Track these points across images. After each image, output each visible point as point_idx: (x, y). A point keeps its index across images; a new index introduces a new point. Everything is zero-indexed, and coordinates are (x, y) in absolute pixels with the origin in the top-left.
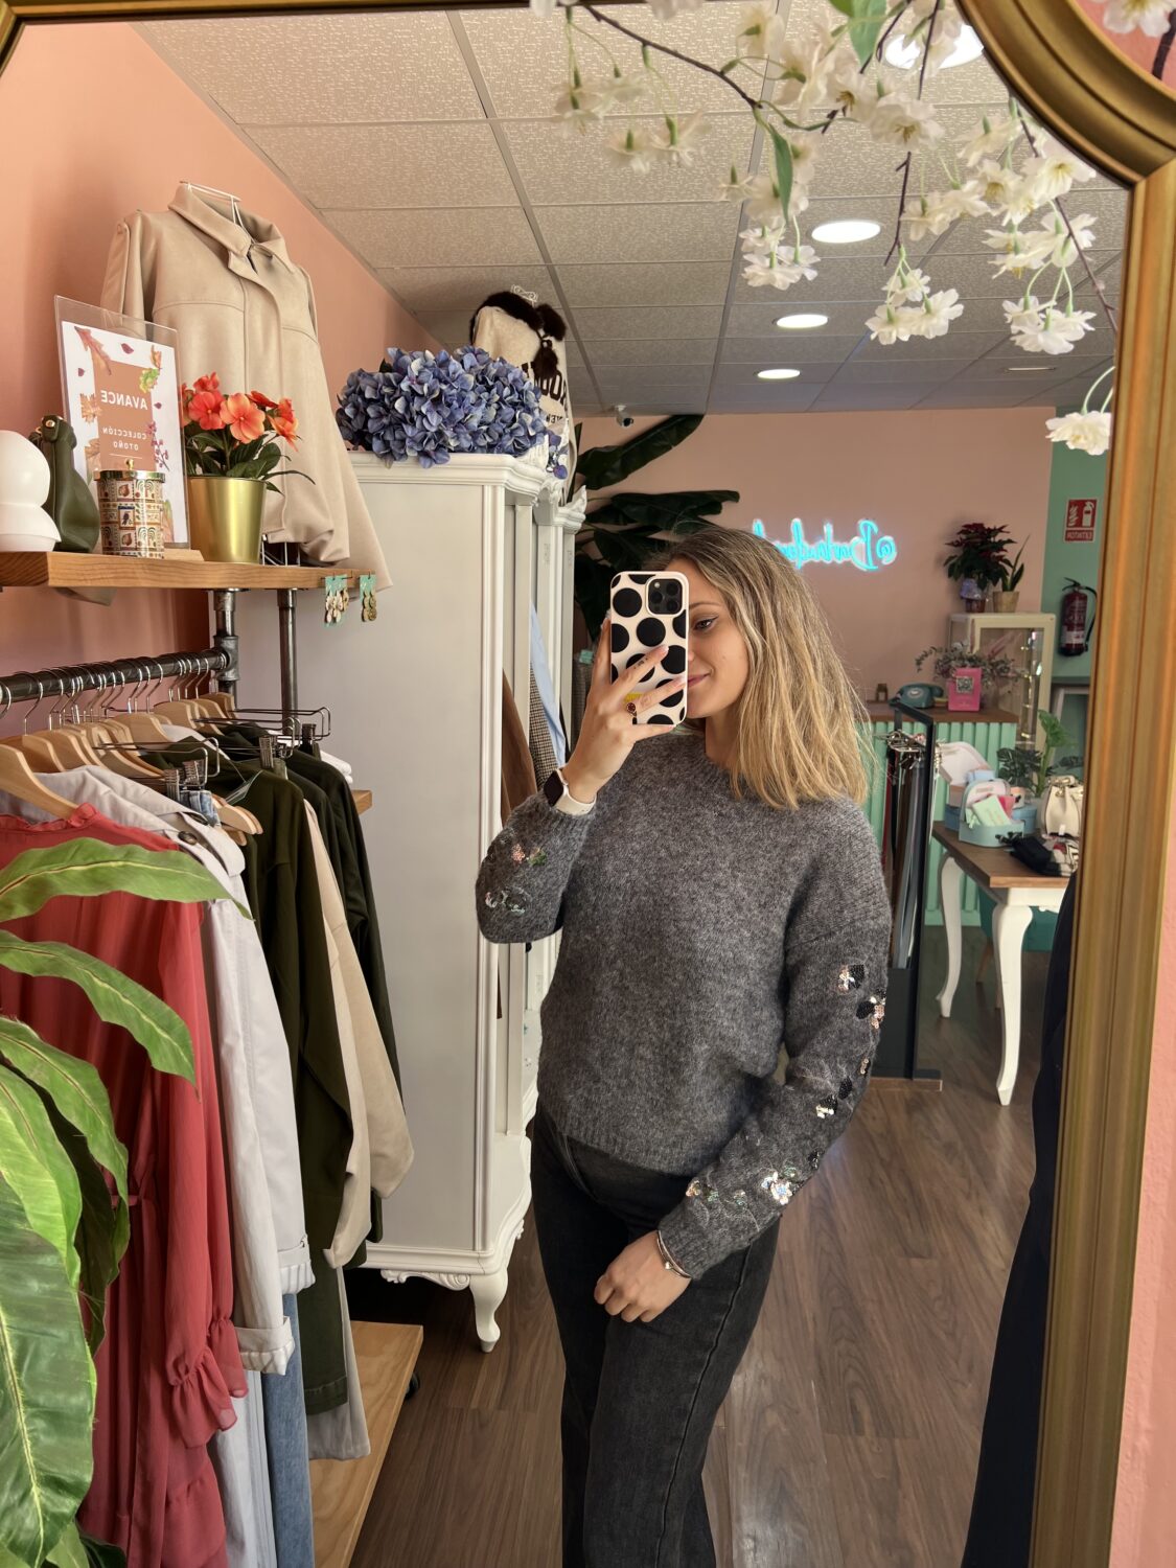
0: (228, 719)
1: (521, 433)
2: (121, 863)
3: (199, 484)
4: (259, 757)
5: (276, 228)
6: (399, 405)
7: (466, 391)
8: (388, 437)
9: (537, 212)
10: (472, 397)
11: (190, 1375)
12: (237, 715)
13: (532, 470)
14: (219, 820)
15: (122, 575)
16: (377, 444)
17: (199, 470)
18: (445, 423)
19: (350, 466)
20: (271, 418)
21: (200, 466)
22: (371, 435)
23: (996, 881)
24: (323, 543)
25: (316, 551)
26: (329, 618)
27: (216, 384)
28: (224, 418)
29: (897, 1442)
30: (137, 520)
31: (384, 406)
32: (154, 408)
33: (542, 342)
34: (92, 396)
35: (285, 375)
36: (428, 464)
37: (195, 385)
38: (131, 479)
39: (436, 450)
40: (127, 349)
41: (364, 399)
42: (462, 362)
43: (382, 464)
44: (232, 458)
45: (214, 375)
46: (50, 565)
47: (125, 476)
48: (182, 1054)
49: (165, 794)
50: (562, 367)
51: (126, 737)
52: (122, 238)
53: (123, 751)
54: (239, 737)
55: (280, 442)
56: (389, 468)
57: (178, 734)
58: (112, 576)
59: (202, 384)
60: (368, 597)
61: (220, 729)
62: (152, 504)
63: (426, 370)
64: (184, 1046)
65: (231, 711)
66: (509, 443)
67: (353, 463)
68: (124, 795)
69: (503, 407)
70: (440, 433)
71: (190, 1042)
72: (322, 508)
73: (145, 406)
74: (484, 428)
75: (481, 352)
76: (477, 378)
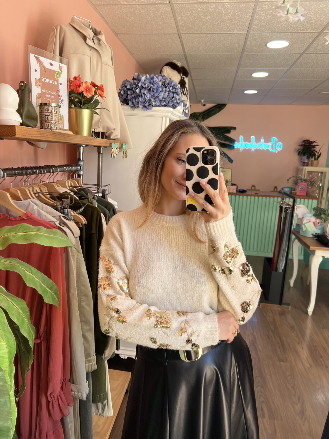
0: (80, 186)
1: (175, 102)
2: (35, 233)
3: (73, 111)
4: (88, 199)
5: (102, 32)
6: (138, 91)
7: (159, 87)
8: (134, 101)
9: (183, 36)
10: (160, 89)
11: (55, 398)
12: (83, 185)
13: (178, 114)
14: (73, 219)
15: (43, 136)
16: (130, 103)
17: (73, 106)
18: (152, 97)
19: (122, 110)
20: (97, 90)
21: (74, 105)
22: (129, 100)
23: (312, 248)
24: (112, 133)
25: (110, 135)
26: (112, 156)
27: (80, 79)
28: (82, 89)
29: (275, 421)
30: (51, 120)
31: (133, 91)
32: (59, 85)
33: (181, 77)
34: (39, 79)
35: (103, 79)
36: (146, 110)
37: (73, 78)
38: (49, 106)
39: (148, 106)
40: (51, 64)
41: (127, 89)
42: (158, 79)
43: (132, 109)
44: (84, 103)
45: (79, 75)
46: (16, 130)
47: (48, 105)
48: (55, 297)
49: (56, 210)
50: (187, 86)
51: (45, 190)
52: (53, 32)
53: (44, 195)
54: (82, 192)
55: (99, 98)
56: (134, 111)
57: (62, 190)
58: (39, 136)
59: (75, 78)
60: (125, 151)
61: (76, 189)
62: (56, 115)
63: (147, 80)
64: (56, 294)
65: (81, 184)
66: (171, 105)
67: (123, 109)
68: (42, 210)
69: (170, 93)
70: (150, 100)
71: (59, 292)
72: (112, 121)
73: (56, 84)
74: (164, 99)
75: (164, 76)
76: (162, 84)
